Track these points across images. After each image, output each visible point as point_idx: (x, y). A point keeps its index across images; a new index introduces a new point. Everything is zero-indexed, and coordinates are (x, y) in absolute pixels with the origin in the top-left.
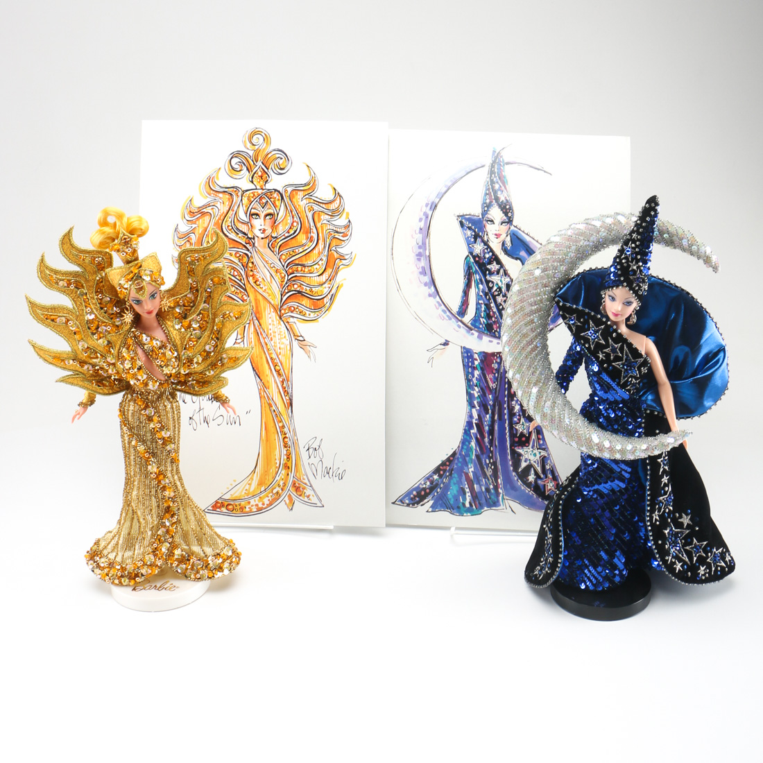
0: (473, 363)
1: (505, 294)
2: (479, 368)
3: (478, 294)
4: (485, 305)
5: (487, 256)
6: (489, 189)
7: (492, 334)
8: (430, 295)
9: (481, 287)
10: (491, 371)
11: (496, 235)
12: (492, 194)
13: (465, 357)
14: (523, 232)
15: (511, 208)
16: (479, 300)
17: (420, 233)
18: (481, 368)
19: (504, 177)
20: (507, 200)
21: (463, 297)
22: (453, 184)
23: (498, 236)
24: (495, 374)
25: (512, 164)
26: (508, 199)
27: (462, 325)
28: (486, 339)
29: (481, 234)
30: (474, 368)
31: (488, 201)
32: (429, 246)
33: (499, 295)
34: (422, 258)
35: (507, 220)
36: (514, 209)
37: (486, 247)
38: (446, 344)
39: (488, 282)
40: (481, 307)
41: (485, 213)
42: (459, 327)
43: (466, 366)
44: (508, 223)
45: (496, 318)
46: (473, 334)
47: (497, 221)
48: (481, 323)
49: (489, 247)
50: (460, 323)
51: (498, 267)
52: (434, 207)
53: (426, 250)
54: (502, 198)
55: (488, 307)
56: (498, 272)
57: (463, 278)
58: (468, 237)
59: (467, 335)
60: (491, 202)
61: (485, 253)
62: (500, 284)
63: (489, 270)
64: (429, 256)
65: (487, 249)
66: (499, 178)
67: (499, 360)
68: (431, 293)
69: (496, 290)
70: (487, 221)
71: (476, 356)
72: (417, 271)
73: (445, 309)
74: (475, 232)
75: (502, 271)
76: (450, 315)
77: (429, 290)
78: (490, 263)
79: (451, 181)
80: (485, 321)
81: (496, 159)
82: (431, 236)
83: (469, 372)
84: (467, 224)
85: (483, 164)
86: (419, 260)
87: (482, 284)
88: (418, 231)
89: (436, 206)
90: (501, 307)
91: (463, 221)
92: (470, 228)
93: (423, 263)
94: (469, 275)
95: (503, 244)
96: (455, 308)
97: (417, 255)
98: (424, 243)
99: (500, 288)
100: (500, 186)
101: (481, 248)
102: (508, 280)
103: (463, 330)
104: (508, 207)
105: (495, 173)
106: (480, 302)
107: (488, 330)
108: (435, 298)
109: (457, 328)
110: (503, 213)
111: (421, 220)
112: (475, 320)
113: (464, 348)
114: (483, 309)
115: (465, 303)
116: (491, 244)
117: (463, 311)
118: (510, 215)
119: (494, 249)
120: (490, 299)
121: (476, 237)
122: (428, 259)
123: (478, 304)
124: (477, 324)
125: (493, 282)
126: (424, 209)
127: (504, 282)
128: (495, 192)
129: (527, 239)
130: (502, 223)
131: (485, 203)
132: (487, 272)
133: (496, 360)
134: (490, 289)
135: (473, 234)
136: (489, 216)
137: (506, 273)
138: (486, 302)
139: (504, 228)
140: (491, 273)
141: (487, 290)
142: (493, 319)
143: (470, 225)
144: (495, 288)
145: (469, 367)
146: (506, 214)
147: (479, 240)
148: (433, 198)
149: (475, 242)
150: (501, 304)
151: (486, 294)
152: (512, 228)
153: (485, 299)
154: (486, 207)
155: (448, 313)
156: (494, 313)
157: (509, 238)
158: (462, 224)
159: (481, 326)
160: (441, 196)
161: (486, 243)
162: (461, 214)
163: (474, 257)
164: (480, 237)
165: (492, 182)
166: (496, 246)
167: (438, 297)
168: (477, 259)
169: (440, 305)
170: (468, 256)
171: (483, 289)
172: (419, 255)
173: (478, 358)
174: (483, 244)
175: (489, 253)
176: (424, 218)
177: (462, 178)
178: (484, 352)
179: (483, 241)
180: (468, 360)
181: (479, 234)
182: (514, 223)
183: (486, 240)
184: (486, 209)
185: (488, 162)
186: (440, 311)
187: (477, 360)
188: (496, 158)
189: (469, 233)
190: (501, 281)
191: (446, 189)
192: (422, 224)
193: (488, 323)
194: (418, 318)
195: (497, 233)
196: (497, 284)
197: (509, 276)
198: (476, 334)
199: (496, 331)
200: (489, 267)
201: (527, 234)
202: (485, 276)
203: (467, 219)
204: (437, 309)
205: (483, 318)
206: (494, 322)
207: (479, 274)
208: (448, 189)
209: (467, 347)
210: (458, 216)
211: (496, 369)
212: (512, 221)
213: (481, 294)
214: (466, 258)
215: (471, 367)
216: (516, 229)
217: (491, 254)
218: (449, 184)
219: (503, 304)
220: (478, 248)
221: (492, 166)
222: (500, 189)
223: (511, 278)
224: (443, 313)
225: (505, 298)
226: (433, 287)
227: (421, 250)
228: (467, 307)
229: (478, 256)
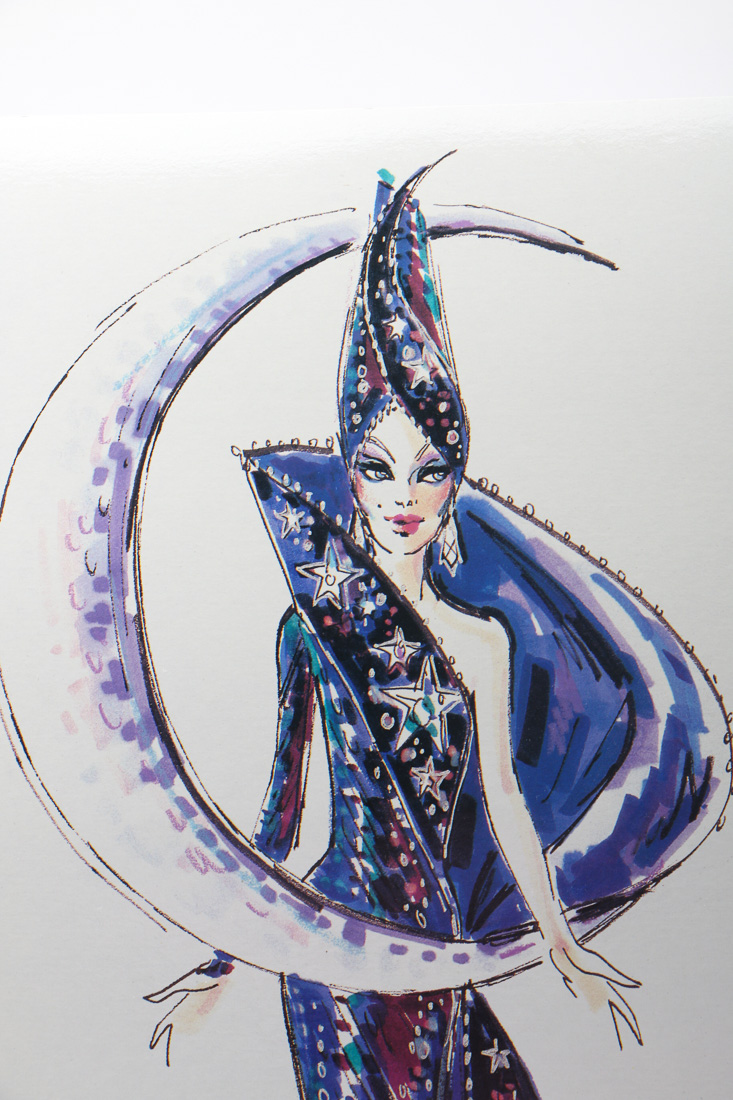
0: (332, 1041)
1: (447, 756)
2: (356, 1060)
3: (336, 764)
4: (369, 803)
5: (368, 607)
6: (364, 341)
7: (402, 920)
8: (147, 775)
9: (348, 731)
10: (408, 1068)
11: (400, 521)
12: (380, 359)
13: (300, 1018)
14: (509, 504)
15: (456, 412)
16: (343, 783)
17: (99, 528)
18: (367, 1061)
19: (427, 288)
20: (438, 380)
21: (277, 776)
22: (225, 328)
23: (406, 525)
24: (421, 1081)
25: (455, 232)
26: (443, 374)
27: (279, 889)
28: (377, 941)
29: (339, 520)
30: (339, 1062)
31: (364, 387)
32: (138, 580)
33: (420, 761)
34: (111, 629)
35: (442, 462)
36: (470, 413)
37: (362, 572)
38: (220, 966)
39: (374, 711)
40: (353, 815)
41: (352, 437)
42: (270, 896)
43: (303, 1055)
44: (445, 471)
45: (412, 855)
46: (324, 923)
47: (403, 466)
48: (354, 879)
49: (374, 571)
50: (271, 882)
51: (410, 649)
52: (151, 420)
53: (123, 593)
54: (421, 374)
55: (379, 810)
56: (414, 671)
57: (275, 700)
58: (291, 537)
59: (303, 927)
60: (375, 392)
61: (357, 597)
62: (423, 717)
63: (378, 664)
64: (139, 619)
65: (366, 580)
66: (408, 294)
67: (433, 1025)
68: (150, 765)
69: (409, 744)
70: (364, 468)
71: (343, 1012)
72: (91, 682)
73: (210, 827)
74: (315, 512)
75: (428, 666)
76: (232, 853)
77: (145, 755)
78: (381, 634)
79: (216, 314)
80: (371, 869)
81: (390, 218)
82: (145, 538)
83: (316, 1078)
84: (283, 481)
85: (342, 240)
86: (99, 635)
87: (352, 722)
88: (89, 523)
89: (159, 418)
90: (432, 810)
91: (270, 471)
92: (295, 500)
93: (111, 650)
94: (297, 687)
95: (431, 555)
96: (249, 820)
97: (89, 618)
98: (116, 569)
99: (423, 735)
100: (412, 327)
101: (341, 577)
102: (454, 698)
103: (285, 911)
104: (443, 407)
105: (387, 275)
106: (348, 792)
107: (384, 905)
108: (166, 784)
109: (260, 902)
110: (427, 432)
111: (100, 476)
112: (332, 866)
113: (294, 980)
114: (360, 822)
115: (287, 802)
116: (382, 560)
117: (280, 830)
118: (452, 438)
119: (397, 580)
120: (385, 780)
121: (322, 532)
122: (133, 628)
123: (338, 800)
124: (340, 883)
125: (394, 712)
126: (112, 433)
127: (438, 709)
128: (392, 350)
129: (527, 530)
130: (423, 473)
131: (355, 397)
132: (372, 673)
133: (421, 1023)
134: (385, 738)
135: (311, 521)
136: (371, 448)
137: (446, 674)
138: (373, 792)
139: (432, 492)
140: (387, 677)
141: (372, 744)
142: (404, 859)
143: (297, 487)
144: (405, 735)
145: (316, 1056)
146: (437, 435)
147: (332, 545)
148: (146, 384)
149: (318, 553)
150: (430, 799)
151: (369, 761)
152: (465, 490)
153: (366, 780)
154: (358, 410)
155: (222, 844)
156: (405, 834)
157: (450, 534)
158: (263, 487)
159: (356, 891)
160: (179, 375)
161: (362, 558)
162: (261, 445)
163: (316, 615)
164: (338, 532)
165: (380, 311)
166: (400, 564)
167: (178, 780)
168: (329, 621)
169: (190, 813)
170: (291, 611)
171: (356, 742)
172: (99, 618)
173: (349, 1019)
174: (348, 561)
175: (374, 594)
176: (112, 466)
177: (258, 300)
178: (373, 995)
179: (349, 549)
180: (312, 1028)
181: (331, 521)
182: (472, 471)
183: (360, 542)
184: (357, 419)
185: (362, 226)
186: (189, 838)
187: (346, 1027)
188: (393, 211)
189: (293, 518)
190: (427, 705)
191: (194, 348)
192: (106, 492)
193: (382, 878)
194: (102, 867)
195: (405, 512)
196: (412, 718)
197: (458, 683)
198: (338, 922)
199: (418, 906)
200: (375, 650)
201: (524, 513)
202: (362, 686)
203: (283, 466)
204: (179, 828)
205: (360, 855)
206: (408, 870)
207: (338, 683)
208: (206, 349)
209: (305, 975)
210: (247, 454)
211: (425, 1063)
212: (462, 463)
213: (351, 760)
214: (284, 621)
215: (324, 1056)
216: (477, 494)
217: (382, 598)
218: (209, 326)
219: (439, 796)
220: (333, 578)
221: (378, 244)
222: (410, 338)
223: (465, 692)
224: (200, 845)
225: (446, 773)
226: (156, 744)
227: (106, 597)
228: (297, 817)
229: (330, 609)
